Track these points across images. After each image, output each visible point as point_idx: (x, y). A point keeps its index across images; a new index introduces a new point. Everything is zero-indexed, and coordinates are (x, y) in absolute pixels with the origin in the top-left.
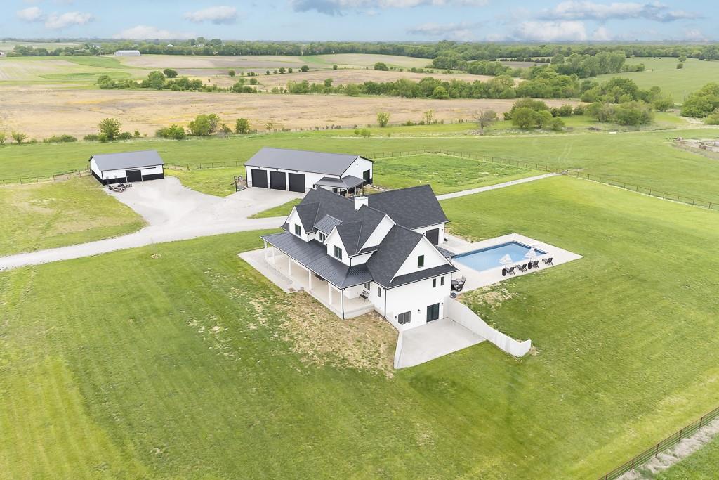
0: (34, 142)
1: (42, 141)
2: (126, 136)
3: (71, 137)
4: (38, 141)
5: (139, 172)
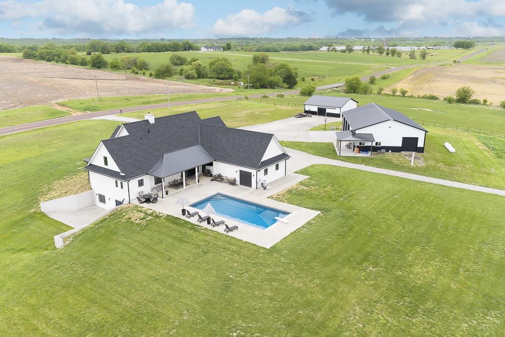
0: (412, 97)
1: (417, 96)
2: (476, 102)
3: (435, 97)
4: (415, 96)
5: (325, 110)
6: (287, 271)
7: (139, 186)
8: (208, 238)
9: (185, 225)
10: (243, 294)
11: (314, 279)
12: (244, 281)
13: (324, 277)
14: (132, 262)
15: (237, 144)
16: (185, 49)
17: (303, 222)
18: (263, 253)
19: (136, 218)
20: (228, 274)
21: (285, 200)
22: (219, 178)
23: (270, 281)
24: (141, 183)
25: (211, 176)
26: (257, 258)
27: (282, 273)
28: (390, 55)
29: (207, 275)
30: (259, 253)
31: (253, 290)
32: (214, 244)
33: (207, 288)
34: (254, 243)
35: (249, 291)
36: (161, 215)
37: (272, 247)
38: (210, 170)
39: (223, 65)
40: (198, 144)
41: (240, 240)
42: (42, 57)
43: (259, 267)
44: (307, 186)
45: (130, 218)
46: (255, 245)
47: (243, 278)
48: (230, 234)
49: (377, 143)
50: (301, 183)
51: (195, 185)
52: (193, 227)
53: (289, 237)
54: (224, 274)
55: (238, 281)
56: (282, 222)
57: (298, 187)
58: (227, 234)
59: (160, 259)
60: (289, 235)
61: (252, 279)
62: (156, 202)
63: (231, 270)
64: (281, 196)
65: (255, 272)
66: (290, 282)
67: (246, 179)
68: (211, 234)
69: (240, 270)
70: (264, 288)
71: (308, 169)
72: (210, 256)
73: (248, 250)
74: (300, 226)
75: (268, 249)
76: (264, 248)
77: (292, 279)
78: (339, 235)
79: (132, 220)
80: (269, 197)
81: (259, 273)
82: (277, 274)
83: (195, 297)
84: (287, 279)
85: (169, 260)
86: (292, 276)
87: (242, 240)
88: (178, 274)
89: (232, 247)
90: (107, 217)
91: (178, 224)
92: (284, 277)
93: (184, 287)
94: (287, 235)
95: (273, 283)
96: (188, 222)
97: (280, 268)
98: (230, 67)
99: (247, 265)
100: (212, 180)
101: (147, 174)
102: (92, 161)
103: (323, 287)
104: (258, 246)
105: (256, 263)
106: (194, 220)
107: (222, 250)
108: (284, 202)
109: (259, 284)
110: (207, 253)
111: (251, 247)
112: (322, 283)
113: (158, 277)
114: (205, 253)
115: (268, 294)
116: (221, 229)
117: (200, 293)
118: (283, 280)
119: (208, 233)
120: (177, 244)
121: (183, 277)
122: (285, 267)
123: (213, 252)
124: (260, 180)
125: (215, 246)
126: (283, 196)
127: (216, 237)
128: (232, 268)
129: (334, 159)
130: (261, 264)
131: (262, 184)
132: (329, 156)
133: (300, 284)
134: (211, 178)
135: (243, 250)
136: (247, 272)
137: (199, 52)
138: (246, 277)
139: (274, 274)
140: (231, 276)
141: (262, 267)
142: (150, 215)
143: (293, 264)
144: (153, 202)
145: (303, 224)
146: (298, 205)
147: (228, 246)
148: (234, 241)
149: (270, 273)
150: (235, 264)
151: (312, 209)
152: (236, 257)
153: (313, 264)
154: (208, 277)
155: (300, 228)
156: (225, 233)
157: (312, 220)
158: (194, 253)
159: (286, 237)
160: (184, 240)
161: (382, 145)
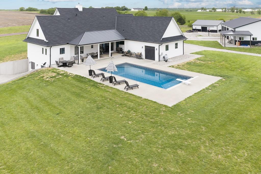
5: (206, 28)
6: (196, 135)
7: (61, 53)
8: (106, 95)
9: (88, 83)
10: (135, 165)
11: (239, 149)
12: (138, 146)
13: (252, 147)
14: (20, 114)
15: (143, 26)
16: (123, 10)
17: (207, 85)
18: (164, 111)
19: (48, 77)
20: (120, 133)
21: (185, 69)
22: (129, 54)
23: (175, 147)
24: (62, 51)
25: (123, 52)
26: (157, 116)
27: (190, 137)
28: (239, 13)
29: (93, 134)
30: (160, 111)
31: (149, 160)
32: (110, 99)
33: (88, 153)
34: (154, 101)
35: (145, 161)
36: (71, 75)
37: (175, 106)
38: (122, 48)
39: (142, 14)
40: (114, 29)
41: (139, 97)
42: (49, 12)
43: (160, 127)
44: (204, 61)
45: (43, 77)
46: (155, 102)
47: (137, 141)
48: (130, 91)
49: (253, 39)
50: (198, 59)
51: (108, 57)
52: (95, 85)
53: (194, 97)
54: (114, 133)
55: (131, 144)
56: (184, 84)
57: (196, 61)
58: (127, 92)
59: (50, 113)
60: (193, 95)
61: (149, 143)
62: (71, 66)
63: (124, 129)
64: (181, 66)
65: (154, 134)
66: (204, 151)
67: (150, 54)
68: (110, 91)
69: (134, 130)
70: (165, 158)
71: (202, 52)
72: (102, 111)
73: (147, 107)
74: (204, 88)
75: (170, 107)
76: (166, 106)
77: (206, 146)
78: (250, 98)
79: (44, 78)
80: (170, 67)
81: (159, 135)
82: (184, 139)
83: (68, 166)
84: (198, 147)
85: (58, 114)
86: (204, 142)
87: (141, 97)
88: (60, 130)
89: (130, 103)
90: (26, 76)
91: (82, 82)
92: (194, 144)
93: (59, 148)
94: (191, 95)
95: (179, 152)
96: (92, 80)
97: (187, 130)
98: (146, 15)
99: (144, 124)
100: (123, 56)
101: (68, 44)
102: (29, 35)
103: (256, 163)
104: (158, 104)
105: (156, 123)
106: (98, 80)
107: (118, 106)
108: (184, 70)
109: (159, 151)
110: (101, 108)
111: (151, 104)
112: (253, 157)
113: (36, 134)
114: (98, 108)
115: (173, 169)
116: (122, 87)
117: (76, 159)
118: (192, 148)
119: (108, 90)
120: (73, 98)
121: (64, 135)
122: (194, 129)
123: (107, 108)
124: (162, 53)
125: (111, 101)
126: (183, 66)
127: (114, 94)
128: (125, 126)
129: (221, 49)
130: (162, 125)
131: (164, 57)
132: (216, 47)
133: (220, 156)
134: (122, 54)
135: (141, 107)
136: (143, 133)
137: (130, 11)
138: (141, 140)
139: (180, 138)
140: (123, 137)
141: (163, 128)
142: (60, 75)
143: (204, 126)
144: (68, 67)
145: (207, 86)
146: (199, 72)
147: (126, 102)
148: (132, 98)
149: (174, 136)
150: (130, 122)
151: (213, 75)
152: (133, 114)
153: (232, 128)
154: (93, 136)
155: (204, 89)
156: (125, 91)
157: (215, 83)
158: (87, 108)
159: (190, 97)
160: (82, 95)
161: (258, 40)
